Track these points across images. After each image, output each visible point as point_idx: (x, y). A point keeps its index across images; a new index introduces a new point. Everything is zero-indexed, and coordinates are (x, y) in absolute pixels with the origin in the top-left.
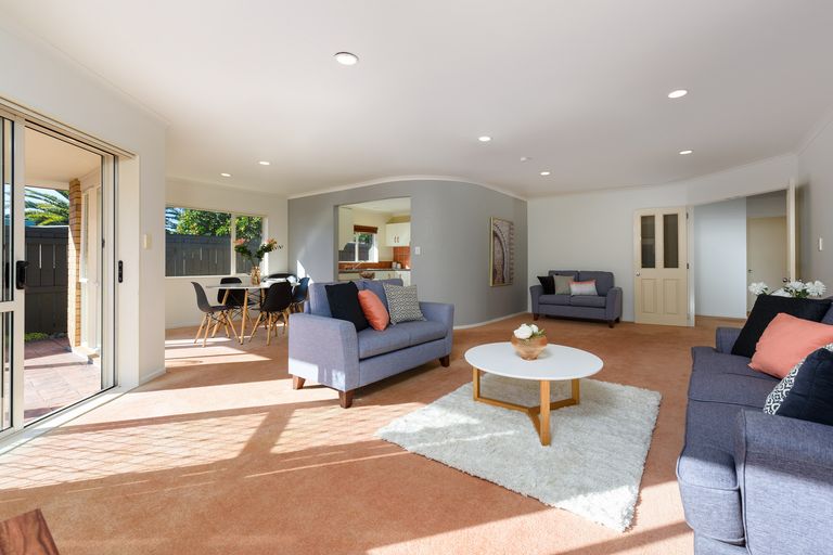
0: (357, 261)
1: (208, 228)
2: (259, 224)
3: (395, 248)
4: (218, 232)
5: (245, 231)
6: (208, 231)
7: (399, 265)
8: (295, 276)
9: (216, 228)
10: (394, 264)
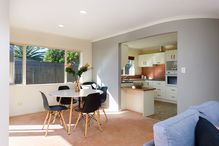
0: (124, 75)
1: (56, 59)
2: (78, 57)
3: (143, 68)
4: (60, 61)
5: (71, 60)
6: (55, 60)
7: (145, 77)
8: (96, 83)
9: (59, 59)
10: (142, 76)
